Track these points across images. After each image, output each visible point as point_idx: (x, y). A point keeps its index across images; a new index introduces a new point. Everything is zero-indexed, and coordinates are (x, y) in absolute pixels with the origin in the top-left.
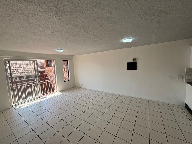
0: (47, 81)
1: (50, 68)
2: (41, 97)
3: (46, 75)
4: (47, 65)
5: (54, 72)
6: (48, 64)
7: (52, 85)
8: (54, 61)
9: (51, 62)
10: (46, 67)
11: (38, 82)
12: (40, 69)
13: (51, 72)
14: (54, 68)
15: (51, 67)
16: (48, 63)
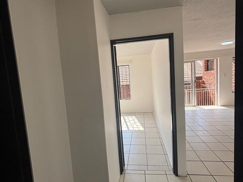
0: (205, 90)
1: (210, 71)
2: (195, 106)
3: (204, 83)
4: (206, 67)
5: (216, 78)
6: (208, 67)
7: (210, 97)
8: (217, 59)
9: (212, 61)
10: (205, 71)
11: (194, 89)
12: (197, 74)
13: (211, 77)
14: (216, 72)
15: (212, 71)
16: (208, 65)
